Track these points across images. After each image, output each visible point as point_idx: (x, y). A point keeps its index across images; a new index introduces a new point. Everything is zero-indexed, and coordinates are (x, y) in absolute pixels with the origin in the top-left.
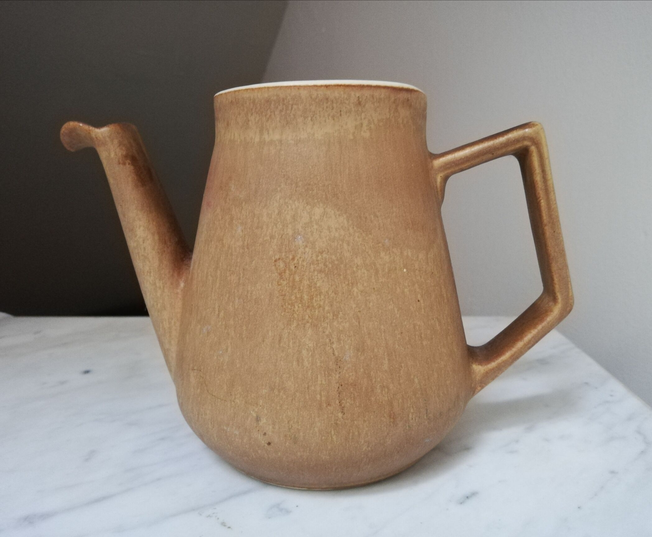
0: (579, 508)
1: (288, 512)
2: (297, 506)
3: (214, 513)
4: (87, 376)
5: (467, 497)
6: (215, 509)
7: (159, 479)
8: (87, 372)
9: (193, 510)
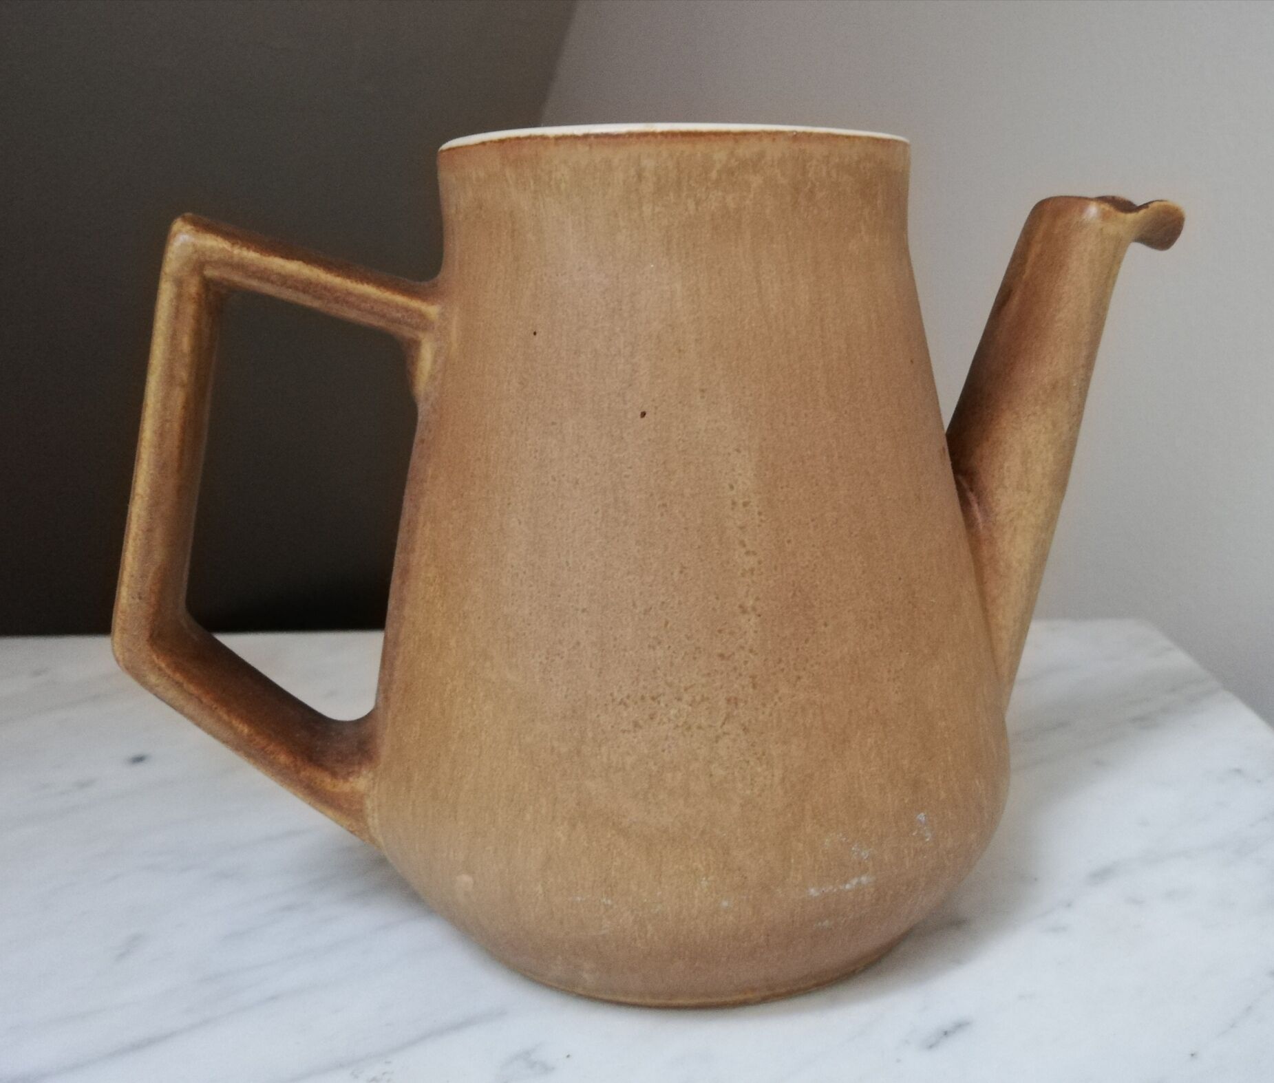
0: (1192, 1055)
1: (547, 1069)
2: (568, 1056)
3: (384, 1074)
4: (139, 767)
5: (946, 1033)
6: (390, 1062)
7: (274, 998)
8: (139, 759)
9: (340, 1065)
